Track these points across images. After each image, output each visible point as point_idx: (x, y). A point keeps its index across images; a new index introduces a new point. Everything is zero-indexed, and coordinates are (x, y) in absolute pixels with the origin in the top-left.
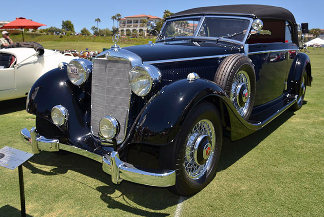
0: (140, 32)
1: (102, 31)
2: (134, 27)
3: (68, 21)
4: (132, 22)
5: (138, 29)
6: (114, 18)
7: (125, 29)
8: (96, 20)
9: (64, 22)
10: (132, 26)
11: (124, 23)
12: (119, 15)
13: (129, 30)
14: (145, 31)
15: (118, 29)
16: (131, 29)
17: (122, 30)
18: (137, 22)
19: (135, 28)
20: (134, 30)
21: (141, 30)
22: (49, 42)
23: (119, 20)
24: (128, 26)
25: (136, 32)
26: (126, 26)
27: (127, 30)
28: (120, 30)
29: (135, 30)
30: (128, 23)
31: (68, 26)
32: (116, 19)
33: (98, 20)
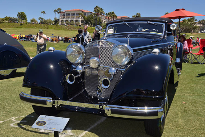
0: (76, 22)
1: (46, 21)
2: (71, 18)
3: (22, 12)
4: (70, 15)
5: (74, 20)
6: (56, 11)
7: (64, 20)
8: (42, 12)
9: (19, 13)
10: (70, 17)
11: (64, 15)
12: (60, 9)
13: (68, 20)
14: (80, 21)
15: (59, 20)
16: (69, 20)
17: (62, 21)
18: (74, 14)
19: (68, 19)
20: (71, 21)
21: (77, 21)
22: (12, 28)
23: (60, 12)
24: (67, 18)
25: (73, 22)
26: (65, 18)
27: (66, 21)
28: (60, 20)
29: (73, 20)
30: (66, 15)
31: (22, 16)
32: (57, 12)
33: (44, 12)
